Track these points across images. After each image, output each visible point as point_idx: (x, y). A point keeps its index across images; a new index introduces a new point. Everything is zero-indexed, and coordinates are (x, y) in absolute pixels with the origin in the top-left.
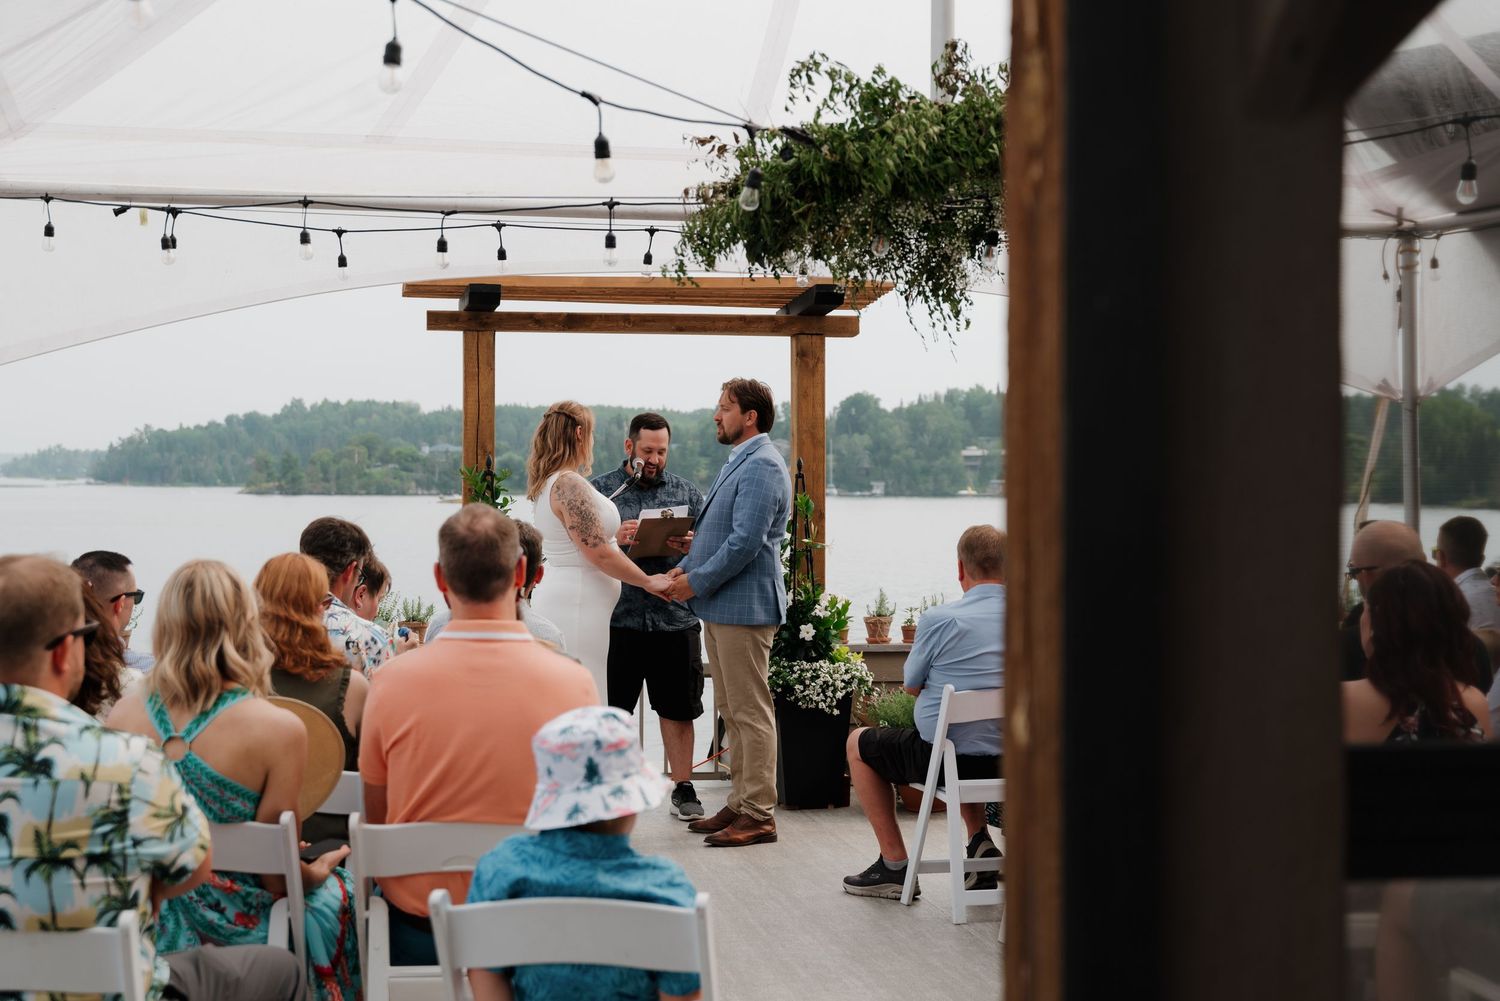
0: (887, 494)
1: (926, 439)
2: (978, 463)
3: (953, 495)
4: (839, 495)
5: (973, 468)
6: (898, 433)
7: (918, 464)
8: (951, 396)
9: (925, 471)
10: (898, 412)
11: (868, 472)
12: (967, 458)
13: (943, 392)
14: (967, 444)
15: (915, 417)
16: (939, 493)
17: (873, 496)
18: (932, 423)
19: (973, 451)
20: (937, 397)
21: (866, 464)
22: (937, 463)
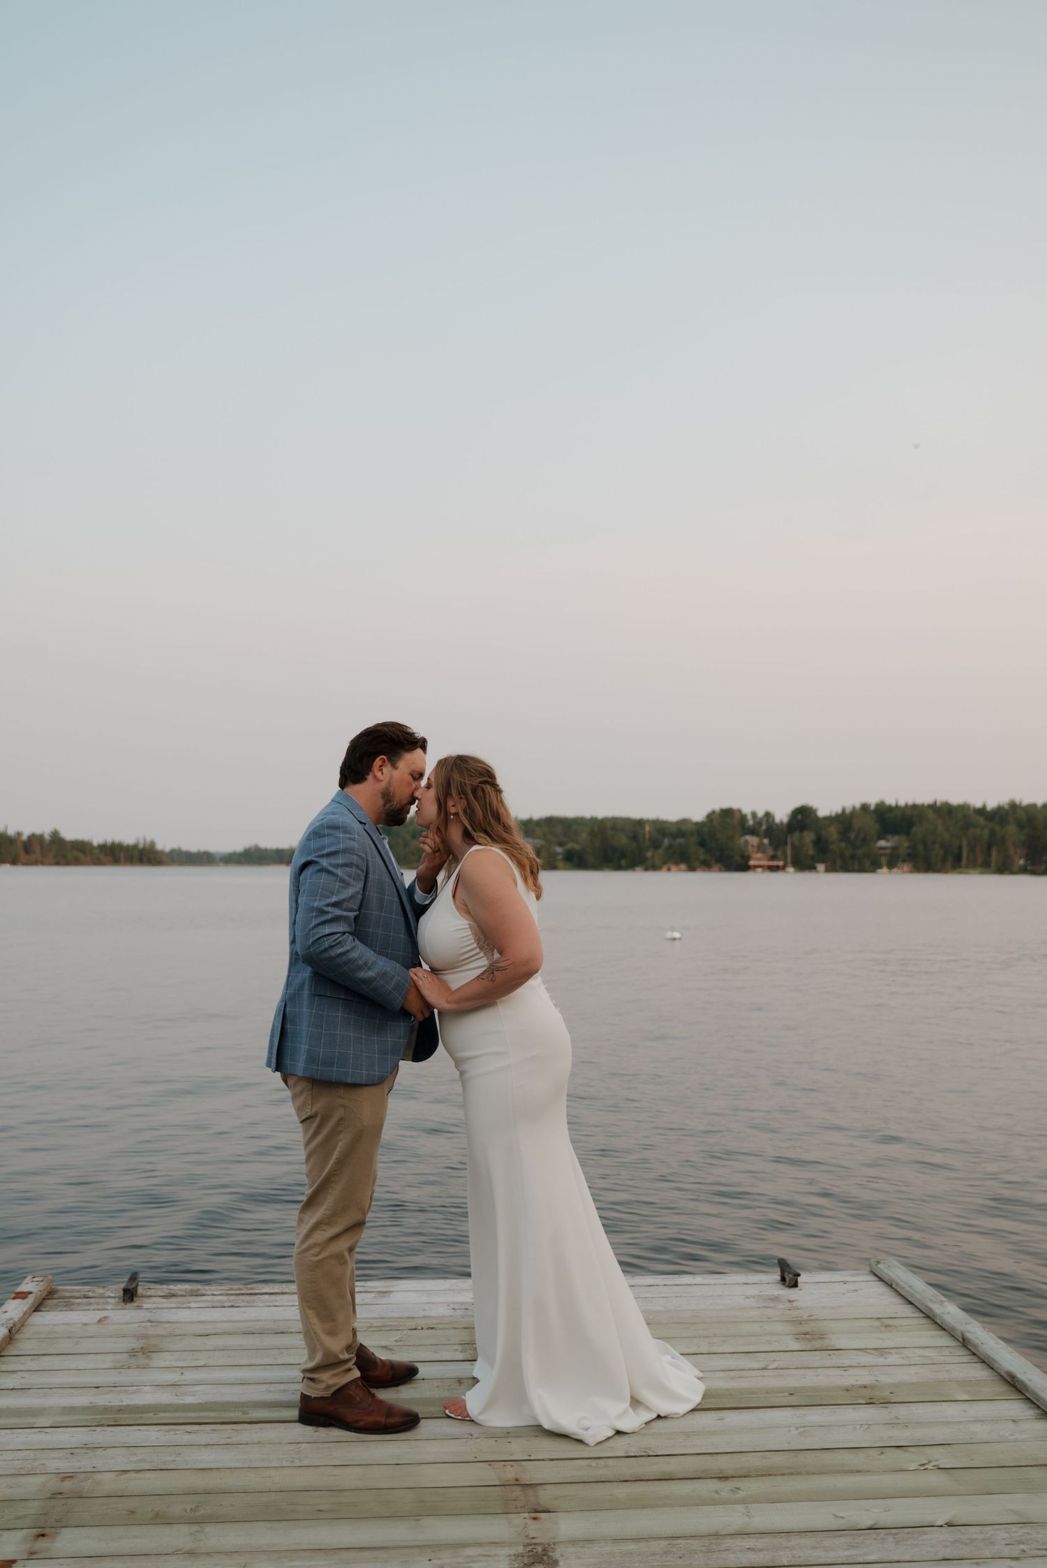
0: (827, 870)
1: (852, 836)
2: (888, 851)
3: (874, 871)
4: (796, 871)
5: (885, 855)
6: (833, 832)
7: (848, 853)
8: (865, 807)
9: (853, 857)
10: (830, 820)
11: (812, 857)
12: (881, 848)
13: (858, 805)
14: (880, 838)
15: (844, 821)
16: (862, 870)
17: (817, 872)
18: (857, 824)
19: (882, 843)
20: (854, 808)
21: (811, 852)
22: (860, 852)
